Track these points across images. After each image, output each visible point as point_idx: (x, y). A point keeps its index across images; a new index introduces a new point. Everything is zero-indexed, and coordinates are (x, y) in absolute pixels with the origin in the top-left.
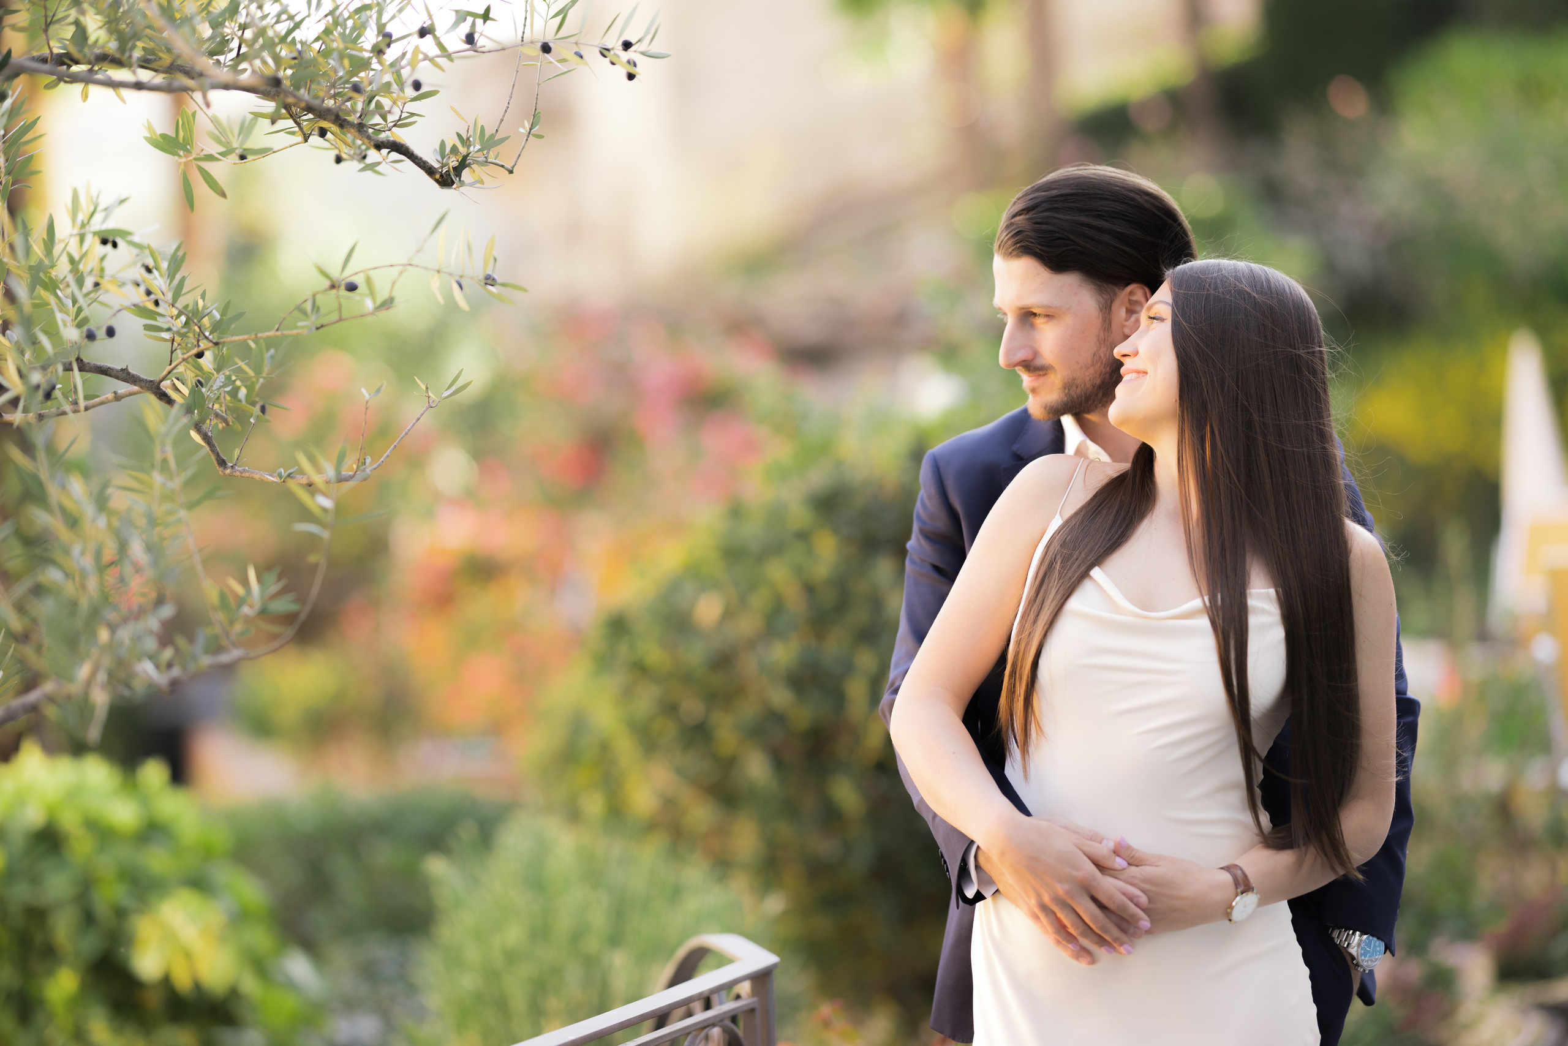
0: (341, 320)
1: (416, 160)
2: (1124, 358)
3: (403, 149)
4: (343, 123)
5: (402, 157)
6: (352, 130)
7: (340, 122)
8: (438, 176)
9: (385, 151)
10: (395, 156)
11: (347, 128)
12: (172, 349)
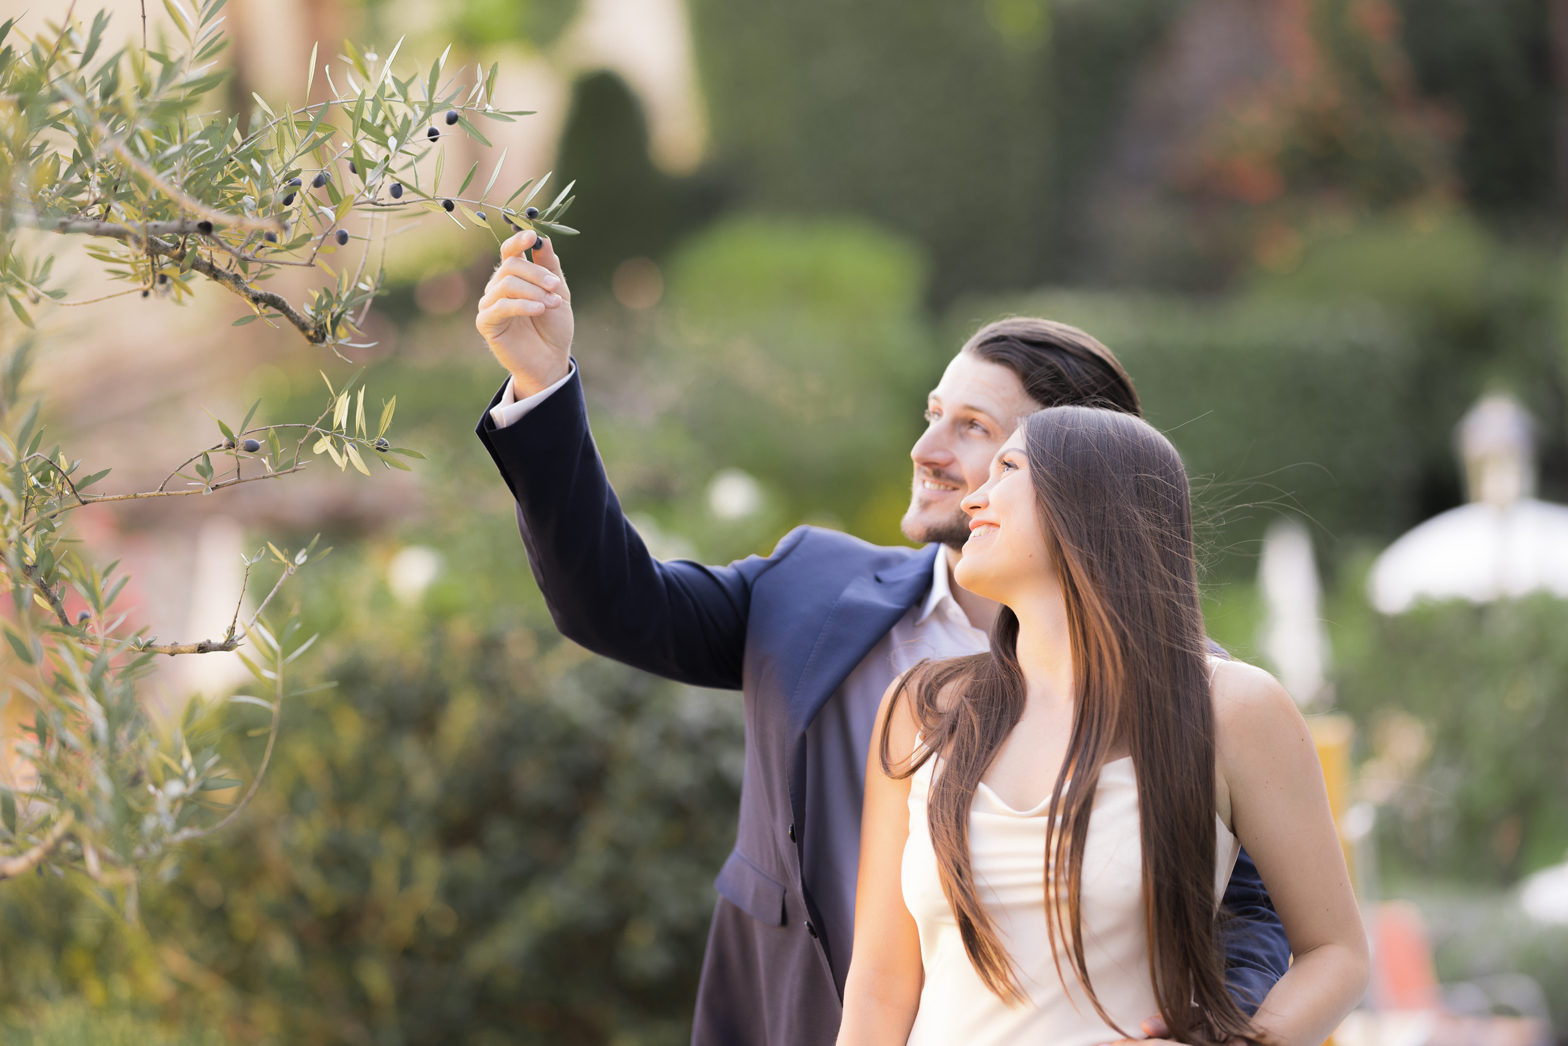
0: (239, 481)
1: (291, 315)
2: (972, 510)
3: (280, 303)
4: (218, 274)
5: (278, 312)
6: (228, 282)
7: (214, 272)
8: (311, 333)
9: (262, 305)
10: (271, 310)
11: (221, 279)
12: (26, 508)
